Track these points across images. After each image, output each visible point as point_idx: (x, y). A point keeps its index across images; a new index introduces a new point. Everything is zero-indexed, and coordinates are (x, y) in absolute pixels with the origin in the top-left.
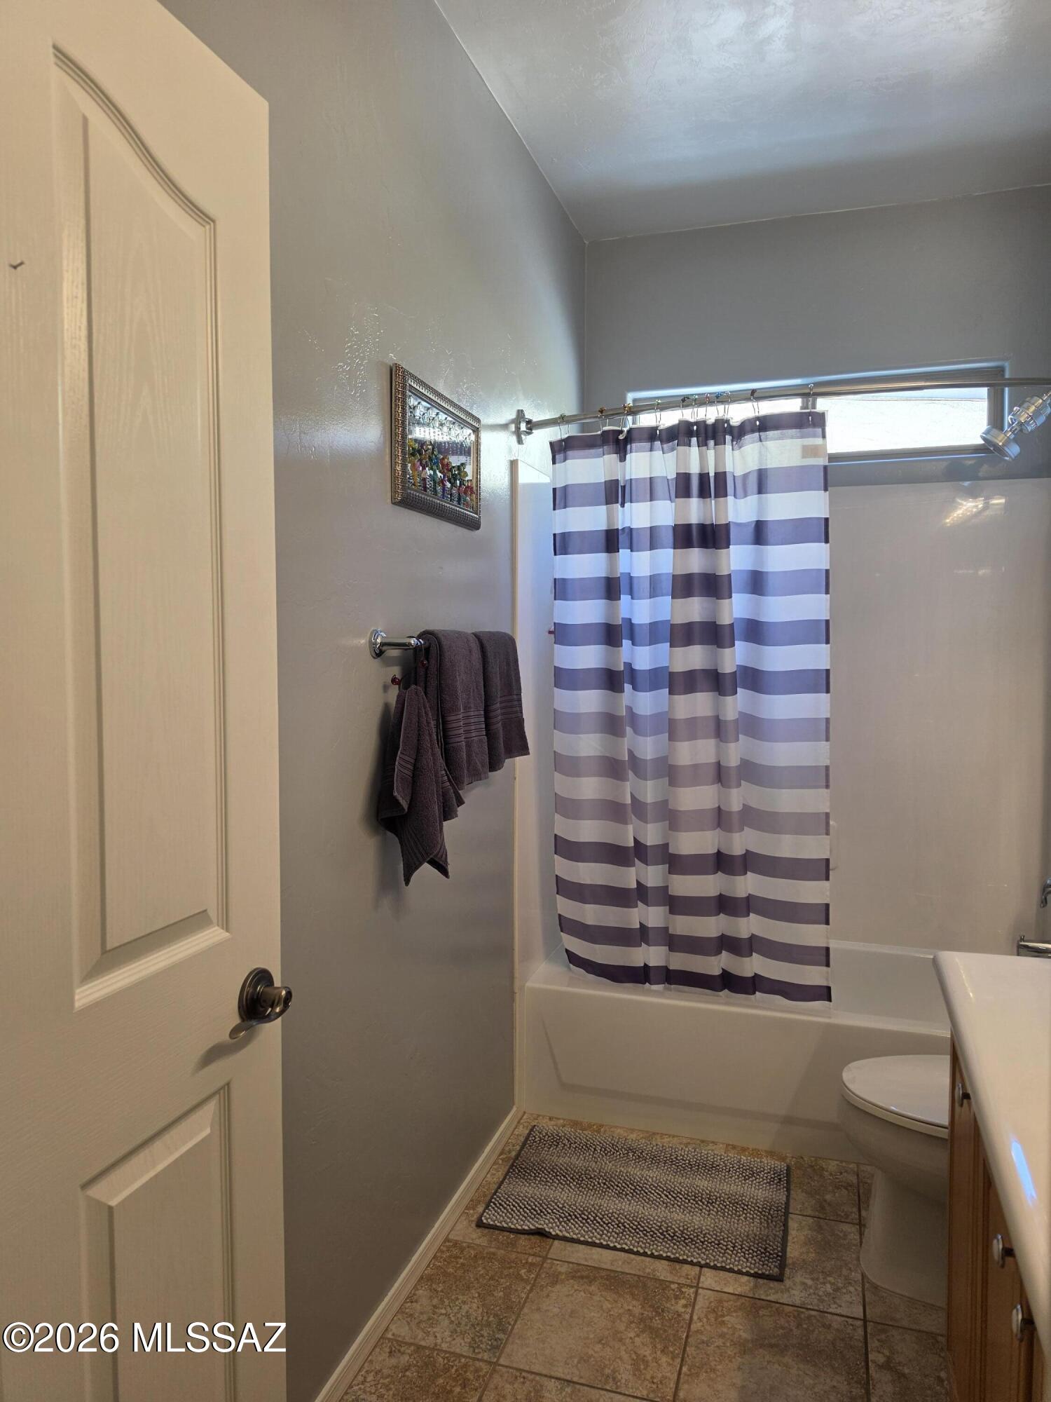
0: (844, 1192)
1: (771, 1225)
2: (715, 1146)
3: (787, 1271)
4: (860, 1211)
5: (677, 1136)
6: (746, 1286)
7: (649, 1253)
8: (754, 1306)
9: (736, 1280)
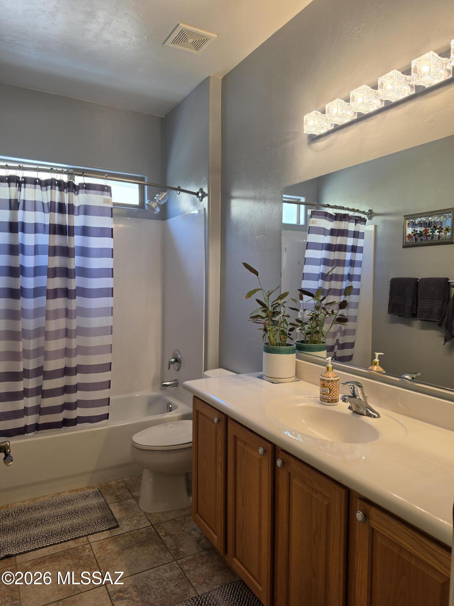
0: (123, 490)
1: (104, 510)
2: (65, 493)
3: (119, 523)
4: (131, 494)
5: (46, 496)
6: (107, 534)
7: (63, 541)
8: (114, 539)
9: (102, 534)
